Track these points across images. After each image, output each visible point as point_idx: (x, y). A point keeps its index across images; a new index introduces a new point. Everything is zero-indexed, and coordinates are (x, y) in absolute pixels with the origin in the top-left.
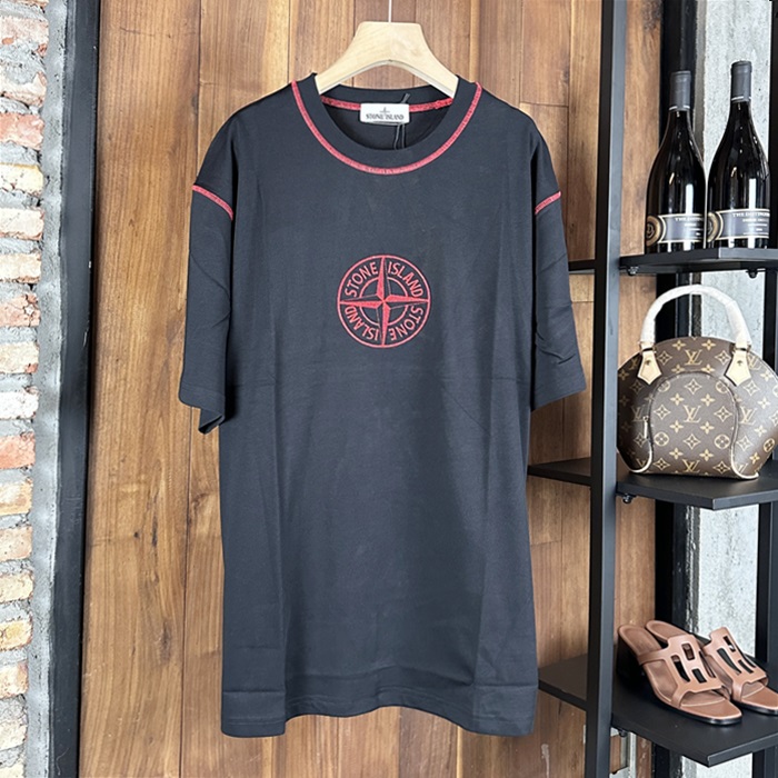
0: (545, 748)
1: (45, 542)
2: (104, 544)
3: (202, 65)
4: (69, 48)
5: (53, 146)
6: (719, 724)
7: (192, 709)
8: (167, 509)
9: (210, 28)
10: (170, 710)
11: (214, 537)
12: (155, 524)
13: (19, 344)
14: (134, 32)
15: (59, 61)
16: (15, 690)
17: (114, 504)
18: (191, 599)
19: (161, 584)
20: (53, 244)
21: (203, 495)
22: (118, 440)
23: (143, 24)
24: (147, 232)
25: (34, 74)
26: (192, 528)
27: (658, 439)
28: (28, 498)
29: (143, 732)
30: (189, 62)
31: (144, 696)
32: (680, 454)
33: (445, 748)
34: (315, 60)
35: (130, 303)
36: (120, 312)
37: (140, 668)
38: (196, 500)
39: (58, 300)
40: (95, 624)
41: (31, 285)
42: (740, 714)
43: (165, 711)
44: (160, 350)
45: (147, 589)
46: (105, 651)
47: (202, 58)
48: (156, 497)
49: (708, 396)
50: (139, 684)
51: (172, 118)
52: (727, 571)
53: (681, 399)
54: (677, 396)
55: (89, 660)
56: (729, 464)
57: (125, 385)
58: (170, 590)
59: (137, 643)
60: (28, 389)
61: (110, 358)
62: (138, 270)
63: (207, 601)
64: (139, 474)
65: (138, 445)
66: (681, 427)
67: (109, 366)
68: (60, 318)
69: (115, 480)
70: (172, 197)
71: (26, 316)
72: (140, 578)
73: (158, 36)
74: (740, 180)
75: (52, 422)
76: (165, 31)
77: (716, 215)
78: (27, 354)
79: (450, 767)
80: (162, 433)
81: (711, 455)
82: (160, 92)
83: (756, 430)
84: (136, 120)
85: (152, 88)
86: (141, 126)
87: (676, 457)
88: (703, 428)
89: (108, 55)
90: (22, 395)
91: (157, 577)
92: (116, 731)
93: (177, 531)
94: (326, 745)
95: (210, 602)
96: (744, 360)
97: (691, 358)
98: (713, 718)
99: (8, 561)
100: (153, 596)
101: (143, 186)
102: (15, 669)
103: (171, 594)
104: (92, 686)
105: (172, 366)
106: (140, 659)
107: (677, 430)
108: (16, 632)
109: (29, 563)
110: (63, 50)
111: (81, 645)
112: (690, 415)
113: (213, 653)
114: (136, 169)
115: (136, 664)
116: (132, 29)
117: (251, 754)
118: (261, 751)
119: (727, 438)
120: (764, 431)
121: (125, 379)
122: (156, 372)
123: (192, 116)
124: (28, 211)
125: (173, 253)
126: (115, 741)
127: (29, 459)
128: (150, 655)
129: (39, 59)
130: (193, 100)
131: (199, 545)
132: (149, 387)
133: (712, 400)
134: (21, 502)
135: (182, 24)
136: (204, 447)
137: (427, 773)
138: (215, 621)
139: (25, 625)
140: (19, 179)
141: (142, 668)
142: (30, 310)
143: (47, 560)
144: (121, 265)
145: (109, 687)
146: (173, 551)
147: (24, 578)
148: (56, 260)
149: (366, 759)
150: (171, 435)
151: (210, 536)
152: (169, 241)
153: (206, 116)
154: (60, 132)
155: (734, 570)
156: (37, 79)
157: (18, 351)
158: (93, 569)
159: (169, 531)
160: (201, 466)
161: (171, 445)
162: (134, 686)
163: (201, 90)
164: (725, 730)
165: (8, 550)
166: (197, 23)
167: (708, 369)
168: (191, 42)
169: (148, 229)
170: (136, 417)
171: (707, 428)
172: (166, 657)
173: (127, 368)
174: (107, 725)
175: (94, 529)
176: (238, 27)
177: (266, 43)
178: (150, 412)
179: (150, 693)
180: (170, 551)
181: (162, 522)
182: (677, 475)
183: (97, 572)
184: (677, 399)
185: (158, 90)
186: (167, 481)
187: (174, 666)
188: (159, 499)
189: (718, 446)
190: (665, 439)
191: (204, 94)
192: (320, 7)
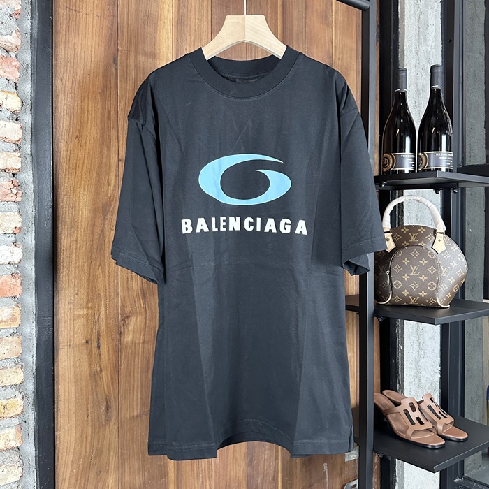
0: (325, 465)
1: (29, 346)
2: (66, 347)
3: (119, 38)
4: (33, 15)
5: (25, 81)
6: (433, 448)
7: (125, 451)
8: (106, 326)
9: (124, 14)
10: (112, 453)
11: (135, 343)
12: (99, 335)
13: (8, 213)
14: (76, 11)
15: (27, 24)
16: (13, 444)
17: (72, 322)
18: (122, 383)
19: (104, 373)
20: (27, 148)
21: (128, 317)
22: (73, 280)
23: (81, 6)
24: (88, 144)
25: (12, 29)
26: (122, 338)
27: (395, 284)
28: (18, 317)
29: (95, 468)
30: (111, 34)
31: (95, 444)
32: (408, 293)
33: (272, 468)
34: (188, 42)
35: (78, 191)
36: (72, 196)
37: (92, 428)
38: (124, 320)
39: (31, 185)
40: (63, 400)
41: (14, 174)
42: (444, 442)
43: (109, 454)
44: (98, 223)
45: (95, 376)
46: (69, 417)
47: (119, 33)
48: (98, 318)
49: (423, 260)
50: (92, 436)
51: (101, 71)
52: (418, 361)
53: (408, 261)
54: (406, 259)
55: (59, 422)
56: (435, 299)
57: (77, 244)
58: (109, 377)
59: (89, 411)
60: (15, 243)
61: (66, 226)
62: (82, 169)
63: (132, 383)
64: (88, 302)
65: (86, 284)
66: (408, 277)
67: (66, 232)
68: (33, 197)
69: (72, 306)
70: (103, 123)
71: (12, 194)
72: (90, 370)
73: (91, 15)
74: (437, 135)
75: (30, 268)
76: (95, 12)
77: (424, 155)
78: (14, 221)
79: (275, 479)
80: (101, 276)
81: (425, 294)
82: (93, 53)
83: (450, 280)
84: (78, 70)
85: (88, 49)
86: (82, 74)
87: (406, 295)
88: (421, 278)
89: (59, 24)
90: (12, 247)
91: (101, 369)
92: (78, 468)
93: (113, 339)
94: (205, 470)
95: (134, 384)
96: (442, 239)
97: (412, 237)
98: (430, 445)
99: (6, 359)
100: (98, 381)
101: (84, 114)
102: (13, 430)
103: (110, 379)
104: (62, 440)
105: (107, 233)
106: (92, 421)
107: (406, 279)
108: (14, 406)
109: (19, 360)
110: (29, 17)
111: (54, 413)
112: (413, 270)
113: (137, 416)
114: (79, 102)
115: (90, 424)
116: (74, 8)
117: (162, 478)
118: (168, 475)
119: (434, 284)
120: (454, 280)
121: (76, 241)
122: (96, 237)
123: (114, 70)
124: (11, 123)
125: (105, 160)
126: (78, 474)
127: (18, 291)
128: (98, 418)
129: (15, 20)
130: (114, 59)
131: (126, 348)
132: (92, 246)
133: (426, 262)
134: (13, 319)
135: (106, 9)
136: (128, 286)
137: (262, 483)
138: (137, 396)
139: (19, 401)
140: (5, 100)
141: (93, 427)
142: (14, 191)
143: (30, 359)
144: (71, 165)
145: (73, 439)
146: (110, 352)
147: (17, 370)
148: (29, 159)
149: (228, 478)
150: (107, 278)
151: (134, 343)
152: (101, 151)
153: (122, 71)
154: (30, 72)
155: (422, 360)
156: (14, 33)
157: (8, 218)
158: (60, 364)
159: (108, 340)
160: (127, 298)
161: (107, 284)
162: (89, 438)
163: (119, 54)
164: (436, 451)
165: (6, 351)
166: (116, 9)
167: (422, 244)
168: (112, 22)
169: (88, 142)
170: (84, 266)
171: (423, 278)
172: (108, 420)
173: (77, 233)
174: (72, 465)
175: (60, 338)
176: (142, 15)
177: (158, 27)
178: (93, 263)
179: (99, 442)
180: (108, 352)
181: (103, 333)
182: (405, 306)
183: (63, 366)
184: (406, 261)
185: (91, 51)
186: (105, 307)
187: (113, 425)
188: (100, 319)
189: (429, 288)
190: (400, 285)
191: (121, 56)
192: (191, 8)
